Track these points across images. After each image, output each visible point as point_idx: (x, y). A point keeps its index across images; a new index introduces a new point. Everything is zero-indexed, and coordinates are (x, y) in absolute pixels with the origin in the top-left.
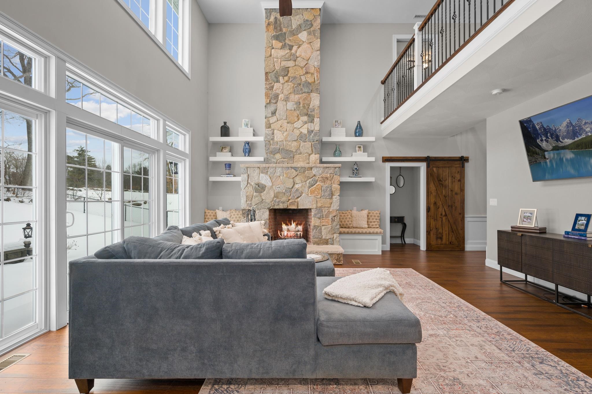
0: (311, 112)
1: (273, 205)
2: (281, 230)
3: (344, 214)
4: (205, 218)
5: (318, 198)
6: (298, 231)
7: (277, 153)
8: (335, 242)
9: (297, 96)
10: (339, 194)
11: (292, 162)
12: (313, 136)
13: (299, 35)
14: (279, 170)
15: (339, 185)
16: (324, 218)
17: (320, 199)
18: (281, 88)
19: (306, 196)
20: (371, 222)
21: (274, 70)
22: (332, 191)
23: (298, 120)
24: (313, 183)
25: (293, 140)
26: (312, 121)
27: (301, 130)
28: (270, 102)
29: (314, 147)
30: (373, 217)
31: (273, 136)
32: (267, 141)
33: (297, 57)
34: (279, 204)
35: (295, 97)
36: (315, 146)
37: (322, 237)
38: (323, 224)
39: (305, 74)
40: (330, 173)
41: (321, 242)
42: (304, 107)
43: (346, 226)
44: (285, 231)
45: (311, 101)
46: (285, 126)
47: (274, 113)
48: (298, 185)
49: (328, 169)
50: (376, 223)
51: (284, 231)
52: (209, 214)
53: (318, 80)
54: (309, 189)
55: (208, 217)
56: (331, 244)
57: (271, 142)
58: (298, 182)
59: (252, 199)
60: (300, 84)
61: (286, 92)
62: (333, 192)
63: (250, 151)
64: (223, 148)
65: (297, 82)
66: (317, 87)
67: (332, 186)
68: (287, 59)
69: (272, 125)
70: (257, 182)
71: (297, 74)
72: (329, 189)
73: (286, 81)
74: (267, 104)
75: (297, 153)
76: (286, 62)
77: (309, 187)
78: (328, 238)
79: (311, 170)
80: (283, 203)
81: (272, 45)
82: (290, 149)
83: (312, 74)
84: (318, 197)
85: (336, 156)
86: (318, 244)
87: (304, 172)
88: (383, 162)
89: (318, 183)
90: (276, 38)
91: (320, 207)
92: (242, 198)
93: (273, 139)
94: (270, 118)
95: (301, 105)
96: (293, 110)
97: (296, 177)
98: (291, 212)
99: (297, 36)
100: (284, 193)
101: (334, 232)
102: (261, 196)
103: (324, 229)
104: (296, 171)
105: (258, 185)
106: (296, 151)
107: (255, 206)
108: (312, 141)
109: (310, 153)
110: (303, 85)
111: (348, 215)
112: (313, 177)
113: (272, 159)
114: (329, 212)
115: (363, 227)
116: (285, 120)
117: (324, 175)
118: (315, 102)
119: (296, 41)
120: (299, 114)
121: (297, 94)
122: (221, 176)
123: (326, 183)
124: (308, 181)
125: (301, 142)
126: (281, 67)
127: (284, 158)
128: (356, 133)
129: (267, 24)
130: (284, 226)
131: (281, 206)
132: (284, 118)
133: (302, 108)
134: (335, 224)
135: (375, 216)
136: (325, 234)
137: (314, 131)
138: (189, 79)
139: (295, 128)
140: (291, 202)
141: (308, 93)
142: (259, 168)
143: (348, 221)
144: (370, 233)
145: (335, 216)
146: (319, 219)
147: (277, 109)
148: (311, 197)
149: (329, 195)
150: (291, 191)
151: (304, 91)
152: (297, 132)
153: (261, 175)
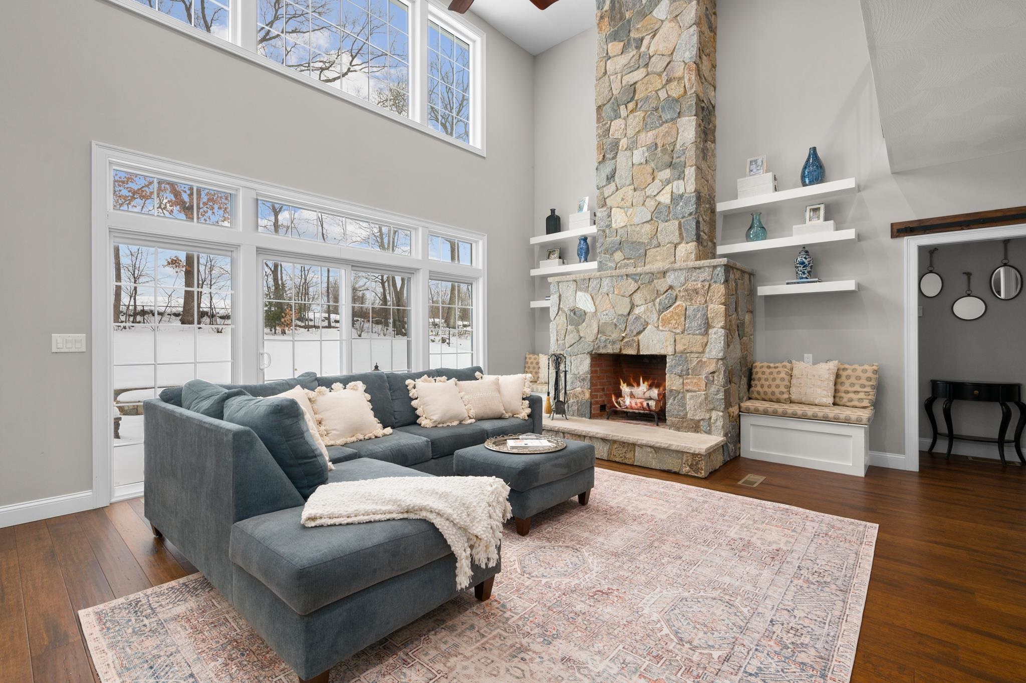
0: (679, 157)
1: (596, 346)
2: (619, 394)
3: (771, 370)
4: (525, 367)
5: (678, 334)
6: (651, 399)
7: (617, 250)
8: (713, 428)
9: (650, 134)
10: (722, 324)
11: (643, 264)
12: (682, 207)
13: (654, 13)
14: (606, 282)
15: (722, 304)
16: (690, 376)
17: (682, 335)
18: (623, 126)
19: (655, 329)
20: (847, 392)
21: (611, 98)
22: (707, 319)
23: (653, 179)
24: (667, 302)
25: (645, 221)
26: (681, 176)
27: (660, 198)
28: (603, 159)
29: (684, 229)
30: (853, 380)
31: (609, 219)
32: (600, 230)
33: (650, 57)
34: (606, 346)
35: (647, 138)
36: (686, 227)
37: (686, 414)
38: (688, 387)
39: (666, 84)
40: (704, 278)
41: (685, 424)
42: (664, 150)
43: (772, 397)
44: (626, 397)
45: (678, 134)
46: (630, 197)
47: (611, 178)
48: (639, 308)
49: (698, 271)
50: (862, 395)
51: (624, 397)
52: (529, 361)
53: (691, 88)
54: (659, 316)
55: (529, 365)
56: (706, 432)
57: (607, 231)
58: (639, 303)
59: (565, 336)
60: (656, 109)
61: (631, 132)
62: (710, 321)
63: (587, 253)
64: (550, 253)
65: (651, 106)
66: (689, 103)
67: (707, 307)
68: (632, 69)
69: (607, 201)
70: (572, 305)
71: (650, 90)
72: (699, 315)
73: (632, 111)
74: (600, 163)
75: (652, 245)
76: (631, 74)
77: (660, 312)
78: (697, 418)
79: (664, 277)
80: (614, 343)
81: (607, 54)
82: (639, 240)
83: (680, 79)
84: (678, 331)
85: (752, 240)
86: (678, 429)
87: (650, 282)
88: (893, 236)
89: (678, 303)
90: (614, 36)
91: (682, 352)
92: (551, 335)
93: (609, 226)
94: (604, 189)
95: (659, 149)
96: (644, 163)
97: (636, 294)
98: (646, 360)
99: (650, 16)
100: (616, 325)
101: (712, 407)
102: (578, 331)
103: (690, 399)
104: (636, 281)
105: (574, 311)
106: (650, 243)
107: (569, 349)
108: (680, 216)
109: (676, 242)
110: (663, 108)
111: (779, 373)
112: (667, 291)
113: (608, 263)
114: (701, 363)
115: (817, 402)
116: (630, 185)
117: (690, 285)
118: (686, 134)
119: (649, 27)
120: (655, 168)
121: (651, 129)
122: (546, 298)
123: (693, 302)
124: (658, 300)
125: (660, 221)
126: (622, 87)
127: (629, 259)
128: (803, 177)
129: (598, 19)
130: (625, 388)
131: (610, 350)
132: (628, 182)
133: (660, 154)
134: (713, 389)
135: (858, 378)
136: (693, 409)
137: (686, 195)
138: (484, 158)
139: (648, 197)
140: (627, 342)
141: (672, 120)
142: (575, 281)
143: (778, 386)
144: (836, 420)
145: (714, 372)
146: (680, 376)
147: (616, 169)
148: (664, 332)
149: (700, 326)
150: (627, 320)
151: (664, 120)
152: (651, 204)
153: (579, 293)
